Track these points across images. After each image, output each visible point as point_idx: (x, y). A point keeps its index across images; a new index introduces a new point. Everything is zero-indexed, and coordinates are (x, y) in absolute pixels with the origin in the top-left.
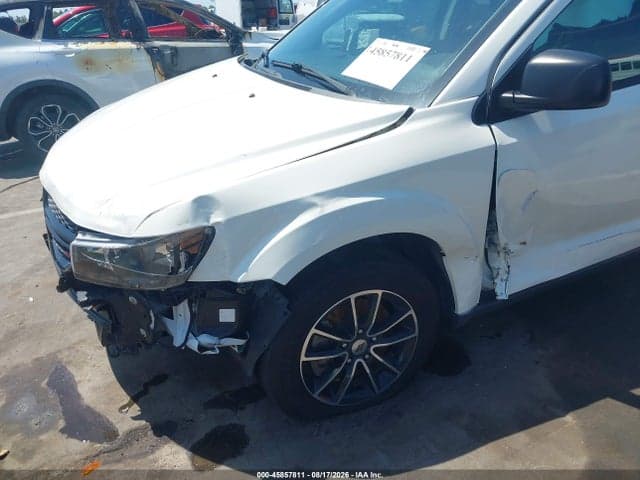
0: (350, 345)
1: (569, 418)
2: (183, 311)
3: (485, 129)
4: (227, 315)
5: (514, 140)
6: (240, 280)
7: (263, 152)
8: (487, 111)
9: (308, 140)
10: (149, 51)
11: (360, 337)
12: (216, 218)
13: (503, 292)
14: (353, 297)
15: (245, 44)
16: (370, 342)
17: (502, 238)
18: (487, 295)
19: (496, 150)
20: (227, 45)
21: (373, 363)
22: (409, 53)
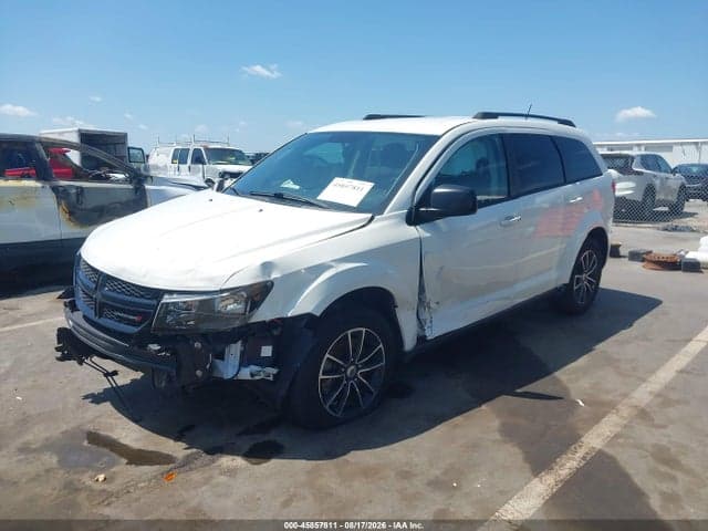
0: (346, 369)
1: (484, 407)
2: (235, 350)
3: (412, 228)
4: (267, 351)
5: (428, 235)
6: (289, 315)
7: (291, 239)
8: (413, 218)
9: (317, 232)
10: (55, 189)
11: (353, 363)
12: (275, 275)
13: (431, 334)
14: (349, 332)
15: (147, 187)
16: (358, 369)
17: (428, 295)
18: (421, 339)
19: (421, 240)
20: (131, 187)
21: (360, 384)
22: (361, 186)
